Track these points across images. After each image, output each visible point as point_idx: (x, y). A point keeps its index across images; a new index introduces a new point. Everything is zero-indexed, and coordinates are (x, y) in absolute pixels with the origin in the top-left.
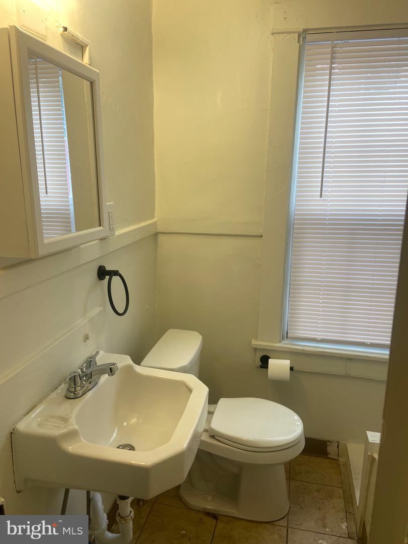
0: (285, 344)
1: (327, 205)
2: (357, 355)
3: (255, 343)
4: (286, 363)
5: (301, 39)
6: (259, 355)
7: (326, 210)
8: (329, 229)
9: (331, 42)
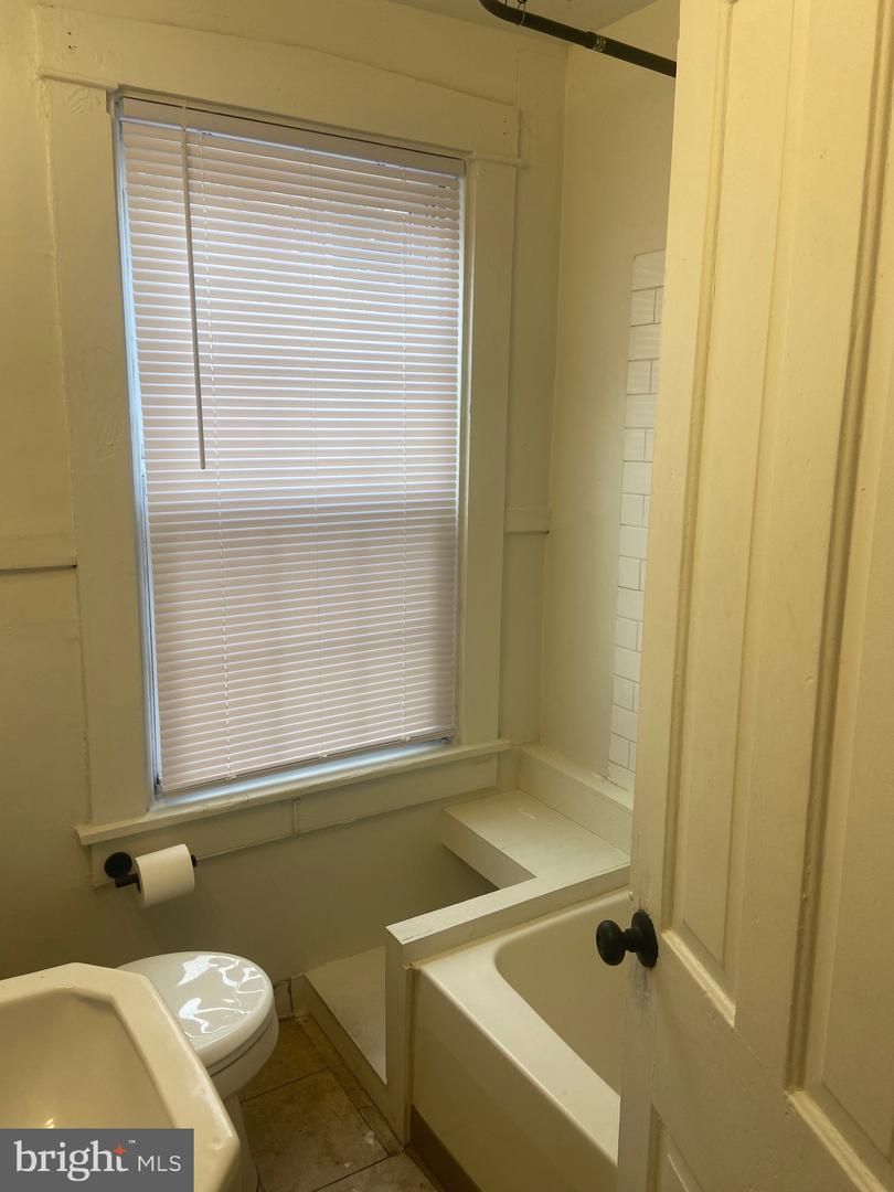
0: (159, 813)
1: (214, 485)
2: (311, 787)
3: (87, 832)
4: (181, 852)
5: (112, 104)
6: (100, 859)
7: (215, 495)
8: (226, 535)
9: (180, 128)
